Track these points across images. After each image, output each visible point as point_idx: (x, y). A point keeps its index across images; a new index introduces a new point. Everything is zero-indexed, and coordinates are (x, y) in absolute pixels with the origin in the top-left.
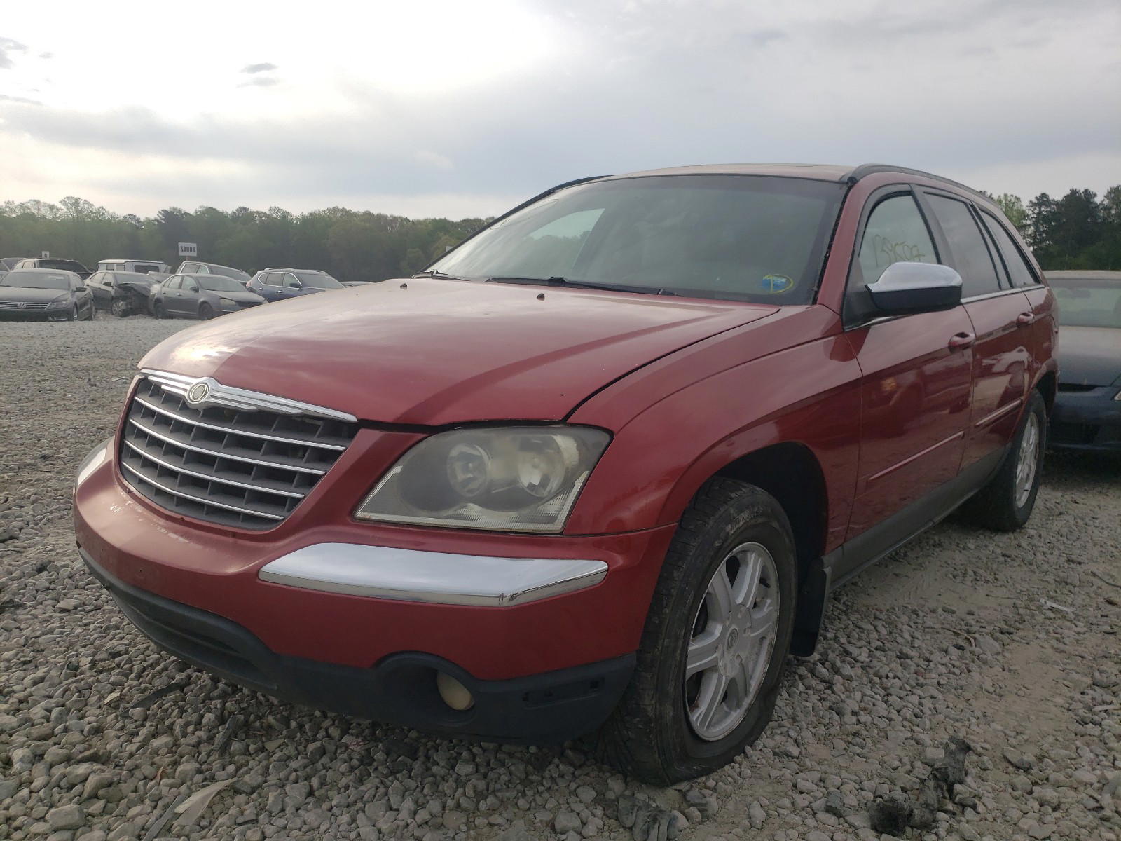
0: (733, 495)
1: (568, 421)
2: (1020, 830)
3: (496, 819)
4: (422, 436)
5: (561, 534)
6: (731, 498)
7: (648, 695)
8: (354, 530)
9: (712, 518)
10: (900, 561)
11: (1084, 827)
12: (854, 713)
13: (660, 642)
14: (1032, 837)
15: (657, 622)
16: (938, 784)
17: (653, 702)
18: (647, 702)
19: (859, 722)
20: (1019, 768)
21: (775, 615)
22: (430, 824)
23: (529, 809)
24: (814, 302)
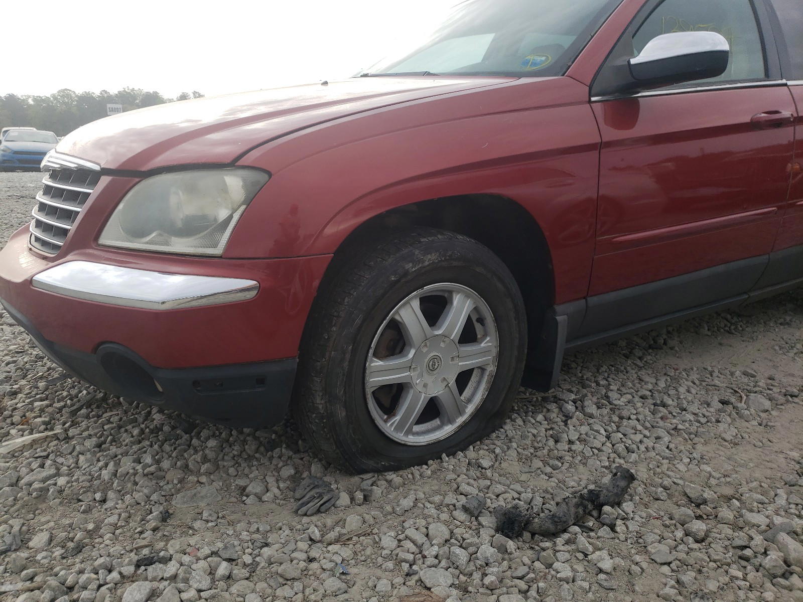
0: (422, 240)
1: (236, 164)
2: (647, 552)
3: (203, 479)
4: (137, 180)
5: (221, 257)
6: (420, 242)
7: (319, 396)
8: (96, 252)
9: (392, 256)
10: (733, 334)
11: (715, 561)
12: (571, 442)
13: (327, 354)
14: (653, 560)
15: (326, 337)
16: (582, 502)
17: (323, 402)
18: (318, 401)
19: (570, 450)
20: (692, 502)
21: (495, 352)
22: (154, 475)
23: (236, 476)
24: (563, 75)
